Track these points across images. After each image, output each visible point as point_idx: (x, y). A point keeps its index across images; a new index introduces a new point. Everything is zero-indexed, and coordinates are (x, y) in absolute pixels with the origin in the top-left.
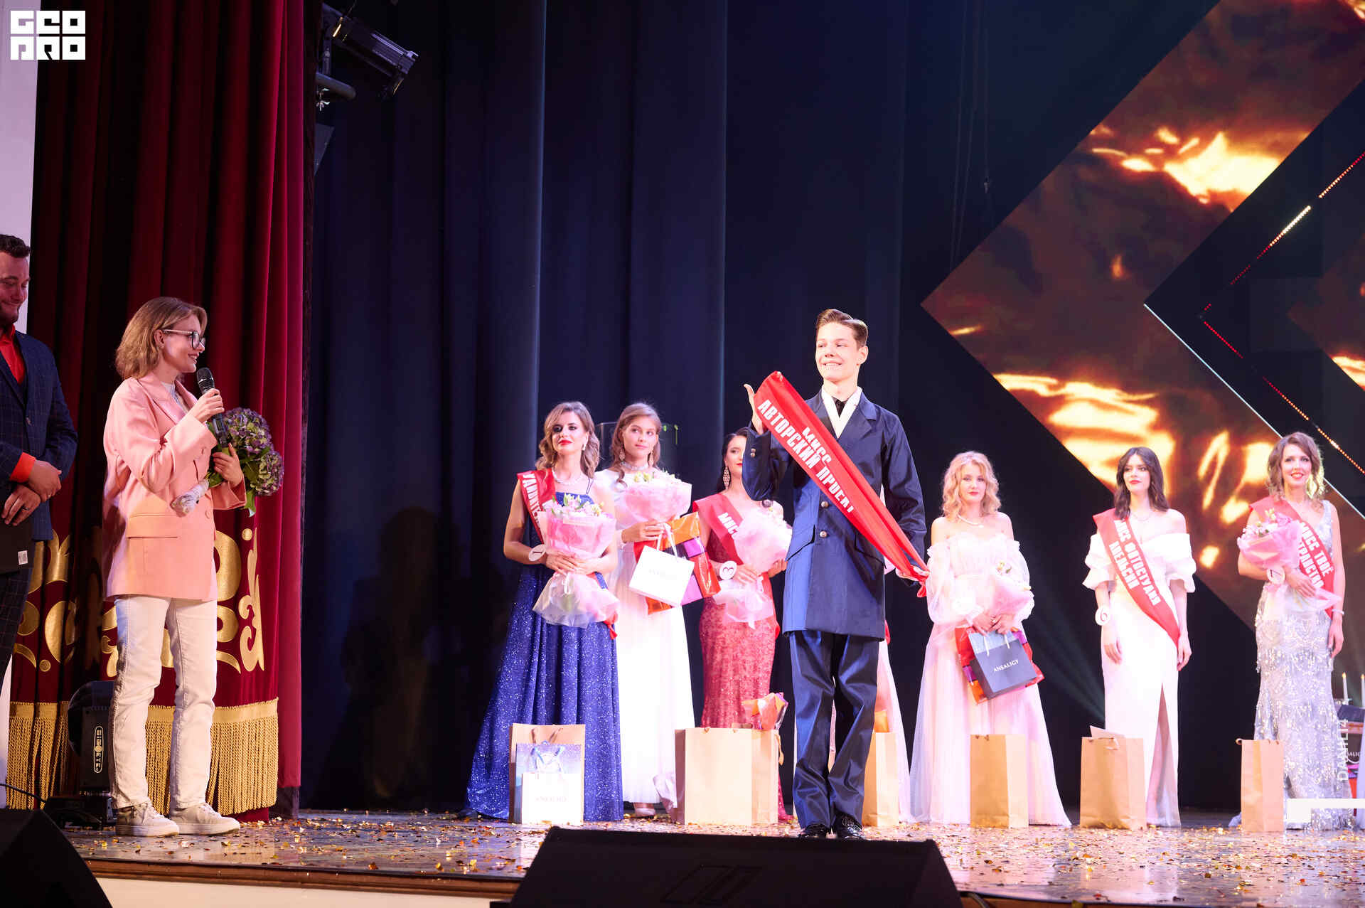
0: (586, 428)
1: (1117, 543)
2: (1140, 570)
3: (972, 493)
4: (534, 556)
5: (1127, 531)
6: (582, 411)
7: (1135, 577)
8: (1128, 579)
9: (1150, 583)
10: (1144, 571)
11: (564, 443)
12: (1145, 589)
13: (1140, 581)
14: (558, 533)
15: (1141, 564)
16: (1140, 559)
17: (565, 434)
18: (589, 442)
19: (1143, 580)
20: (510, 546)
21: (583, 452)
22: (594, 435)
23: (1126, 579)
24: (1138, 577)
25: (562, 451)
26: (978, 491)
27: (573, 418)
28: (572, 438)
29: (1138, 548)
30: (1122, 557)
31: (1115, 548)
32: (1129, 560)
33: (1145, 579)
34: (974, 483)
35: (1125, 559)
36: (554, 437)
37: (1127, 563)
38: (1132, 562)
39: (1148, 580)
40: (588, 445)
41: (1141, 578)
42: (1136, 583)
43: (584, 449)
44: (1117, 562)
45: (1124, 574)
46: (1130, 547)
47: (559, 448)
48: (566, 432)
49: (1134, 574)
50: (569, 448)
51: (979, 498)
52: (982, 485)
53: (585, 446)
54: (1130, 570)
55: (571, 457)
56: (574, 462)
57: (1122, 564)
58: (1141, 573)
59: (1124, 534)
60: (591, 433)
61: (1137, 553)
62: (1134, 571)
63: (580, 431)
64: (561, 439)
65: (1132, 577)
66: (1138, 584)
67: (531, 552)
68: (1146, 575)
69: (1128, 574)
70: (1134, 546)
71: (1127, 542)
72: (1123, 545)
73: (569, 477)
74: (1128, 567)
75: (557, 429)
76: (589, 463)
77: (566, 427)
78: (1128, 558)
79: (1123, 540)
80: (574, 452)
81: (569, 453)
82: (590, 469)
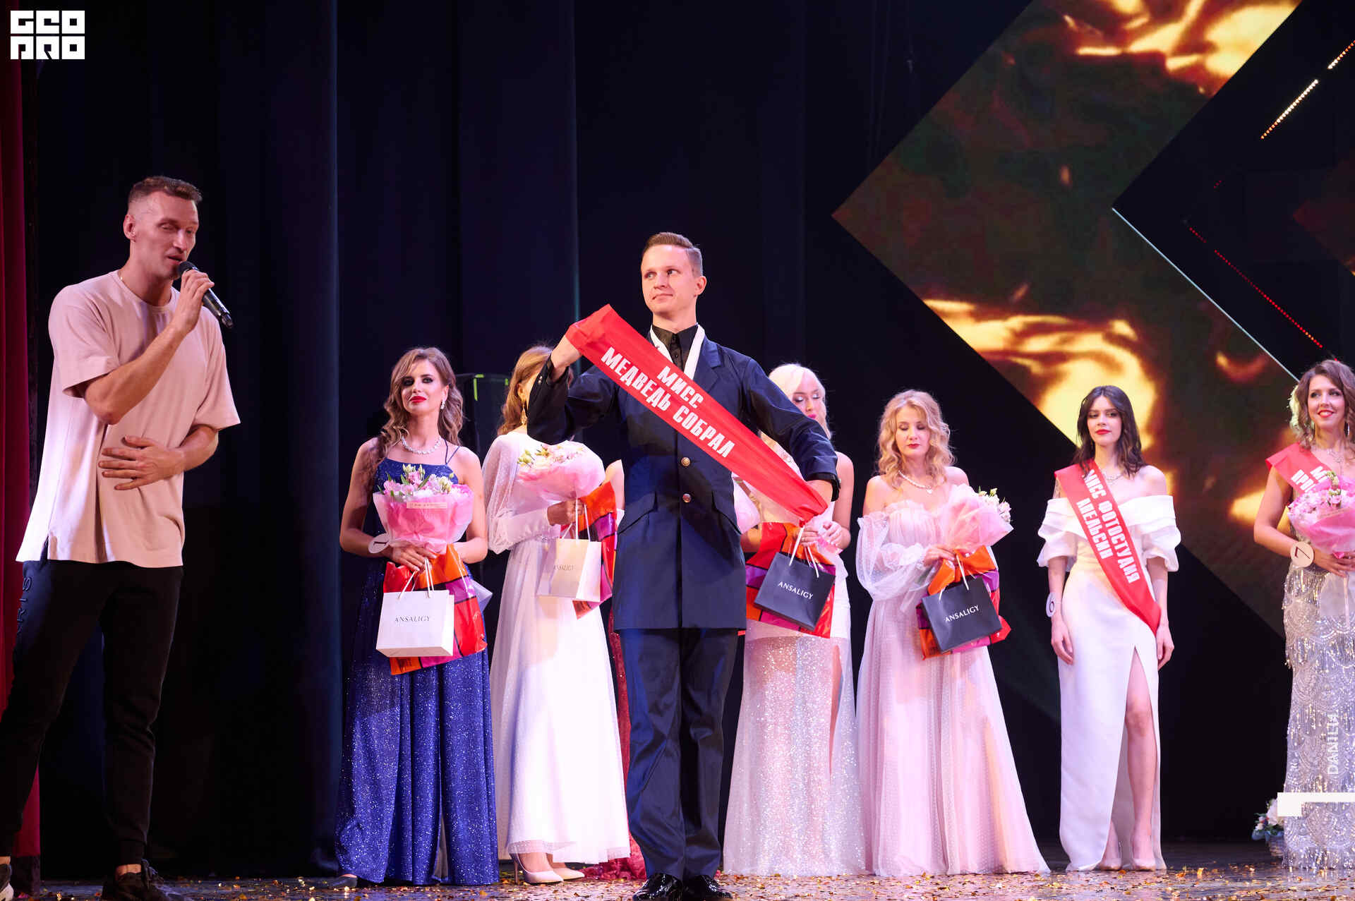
0: (445, 381)
1: (1088, 500)
2: (1118, 537)
3: (914, 446)
4: (375, 548)
5: (1101, 487)
6: (439, 358)
7: (1108, 546)
8: (1100, 546)
9: (1130, 553)
10: (1122, 537)
11: (417, 400)
12: (1119, 561)
13: (1115, 551)
14: (401, 520)
15: (1119, 529)
16: (1117, 522)
17: (418, 389)
18: (449, 398)
19: (1120, 550)
20: (348, 536)
21: (441, 411)
22: (455, 389)
23: (1097, 546)
24: (1112, 546)
25: (414, 410)
26: (917, 442)
27: (427, 368)
28: (427, 394)
29: (1115, 508)
30: (1094, 517)
31: (1085, 507)
32: (1103, 523)
33: (1125, 548)
34: (913, 432)
35: (1098, 521)
36: (404, 392)
37: (1101, 527)
38: (1107, 525)
39: (1128, 549)
40: (447, 402)
41: (1117, 548)
42: (1108, 554)
43: (442, 408)
44: (1087, 523)
45: (1095, 540)
46: (1105, 507)
47: (410, 407)
48: (418, 385)
49: (1107, 542)
50: (423, 406)
51: (920, 451)
52: (923, 434)
53: (444, 403)
54: (1103, 535)
55: (426, 418)
56: (430, 424)
57: (1094, 526)
58: (1119, 540)
59: (1097, 490)
60: (451, 387)
61: (1113, 515)
62: (1109, 538)
63: (437, 384)
64: (413, 395)
65: (1105, 545)
66: (1111, 554)
67: (373, 542)
68: (1126, 544)
69: (1101, 540)
70: (1111, 505)
71: (1101, 499)
72: (1096, 503)
73: (424, 444)
74: (1101, 531)
75: (409, 381)
76: (450, 426)
77: (418, 380)
78: (1101, 520)
79: (1095, 496)
80: (429, 412)
81: (423, 414)
82: (451, 434)
